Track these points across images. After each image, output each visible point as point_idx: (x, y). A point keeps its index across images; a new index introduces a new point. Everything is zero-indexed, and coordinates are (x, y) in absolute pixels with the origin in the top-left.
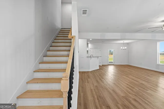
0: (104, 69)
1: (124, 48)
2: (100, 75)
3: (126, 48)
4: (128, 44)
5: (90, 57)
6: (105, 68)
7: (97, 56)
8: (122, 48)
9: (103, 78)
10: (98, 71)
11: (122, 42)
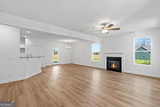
0: (48, 72)
1: (68, 47)
2: (42, 83)
3: (70, 47)
4: (71, 44)
5: (28, 57)
6: (49, 70)
7: (39, 56)
8: (66, 47)
9: (47, 88)
10: (40, 75)
11: (66, 41)
